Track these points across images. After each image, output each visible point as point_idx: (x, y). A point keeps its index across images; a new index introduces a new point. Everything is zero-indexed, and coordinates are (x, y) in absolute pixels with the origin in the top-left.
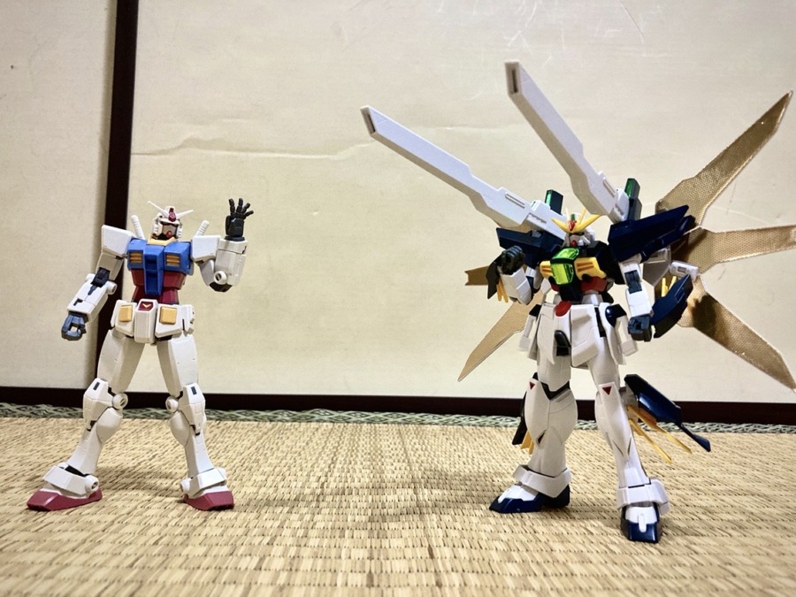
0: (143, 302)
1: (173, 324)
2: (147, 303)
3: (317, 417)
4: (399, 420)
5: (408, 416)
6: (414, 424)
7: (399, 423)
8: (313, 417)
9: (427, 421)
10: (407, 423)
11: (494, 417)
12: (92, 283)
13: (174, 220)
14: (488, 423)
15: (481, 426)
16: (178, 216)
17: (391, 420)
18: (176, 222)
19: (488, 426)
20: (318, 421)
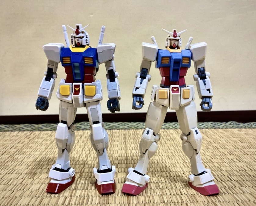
0: (173, 88)
1: (188, 98)
2: (175, 88)
3: (83, 127)
4: (126, 127)
5: (130, 124)
6: (133, 129)
7: (126, 129)
8: (81, 127)
9: (140, 127)
10: (129, 128)
11: (174, 123)
12: (140, 77)
13: (176, 36)
14: (171, 127)
15: (167, 129)
16: (178, 34)
17: (121, 127)
18: (178, 38)
19: (171, 129)
20: (83, 130)
